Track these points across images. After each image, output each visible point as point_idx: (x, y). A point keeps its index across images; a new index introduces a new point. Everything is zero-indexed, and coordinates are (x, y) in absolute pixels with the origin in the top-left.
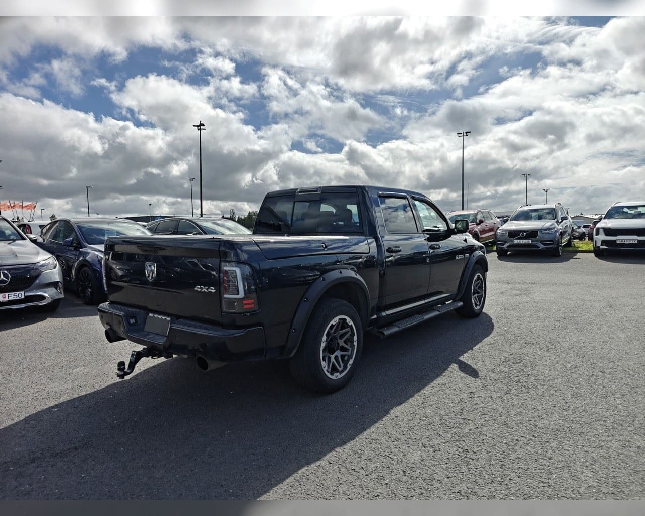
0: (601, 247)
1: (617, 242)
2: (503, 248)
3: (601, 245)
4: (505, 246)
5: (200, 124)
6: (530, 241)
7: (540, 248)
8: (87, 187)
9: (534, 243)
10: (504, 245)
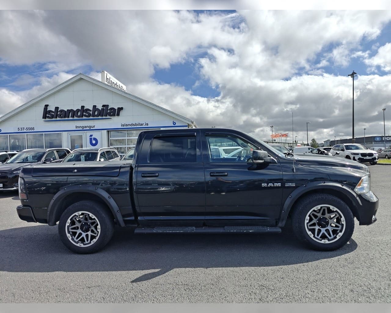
5: (353, 73)
8: (307, 123)
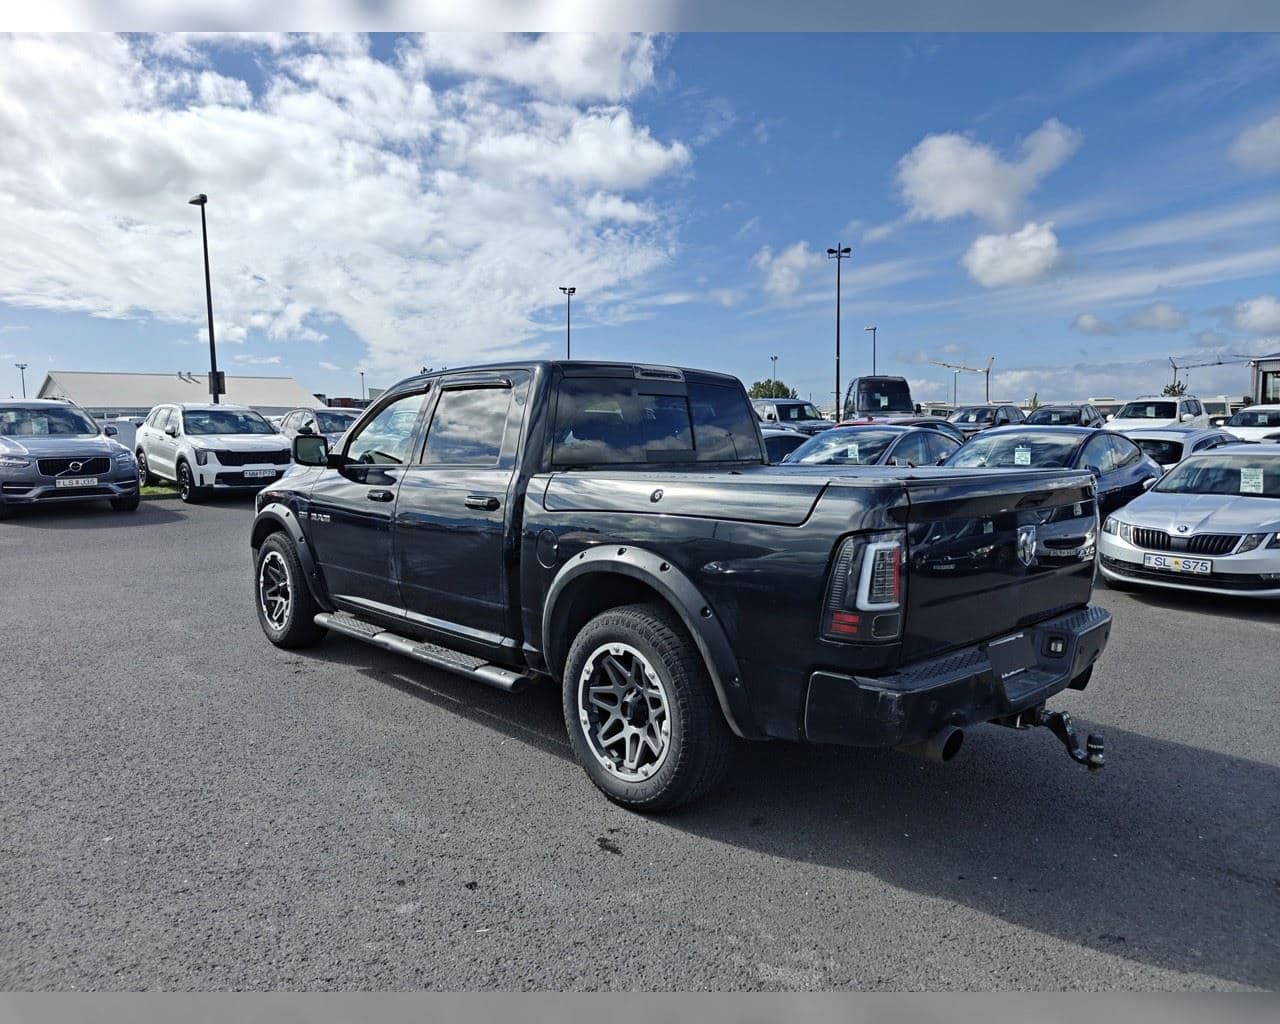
0: (216, 486)
1: (246, 476)
2: (29, 499)
3: (216, 483)
4: (29, 495)
6: (95, 480)
7: (117, 495)
9: (103, 485)
10: (26, 491)
